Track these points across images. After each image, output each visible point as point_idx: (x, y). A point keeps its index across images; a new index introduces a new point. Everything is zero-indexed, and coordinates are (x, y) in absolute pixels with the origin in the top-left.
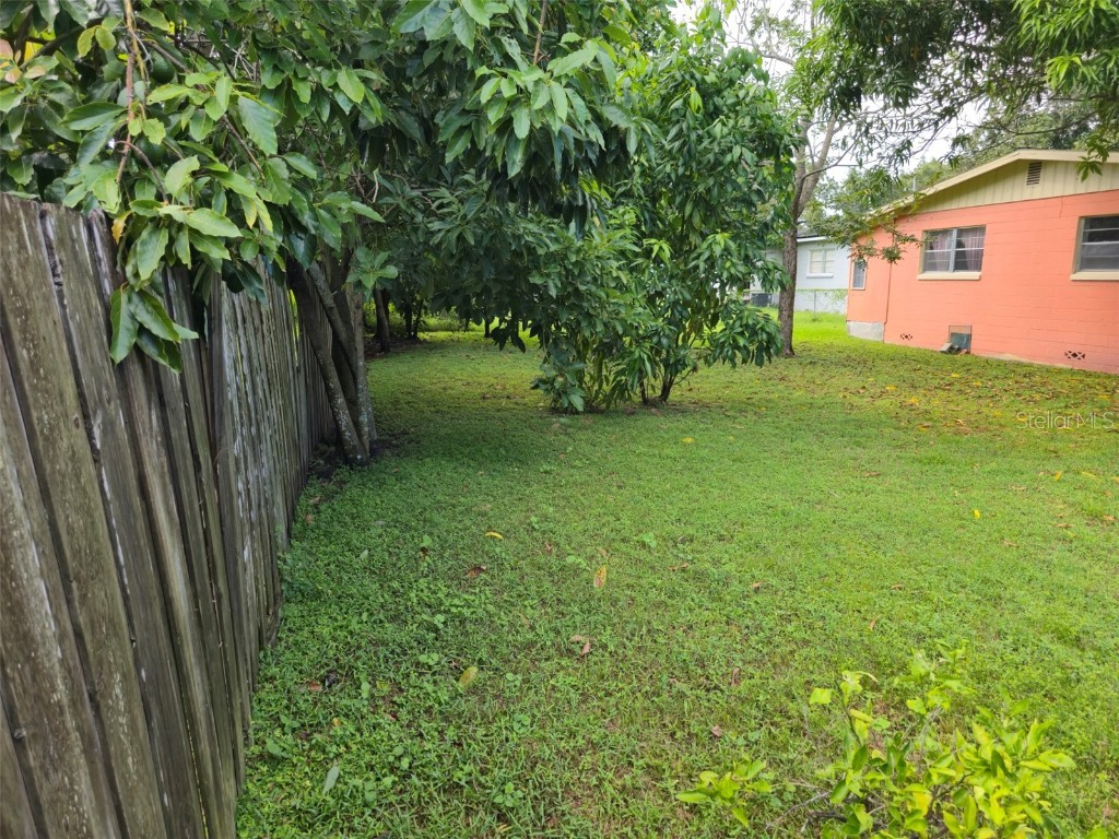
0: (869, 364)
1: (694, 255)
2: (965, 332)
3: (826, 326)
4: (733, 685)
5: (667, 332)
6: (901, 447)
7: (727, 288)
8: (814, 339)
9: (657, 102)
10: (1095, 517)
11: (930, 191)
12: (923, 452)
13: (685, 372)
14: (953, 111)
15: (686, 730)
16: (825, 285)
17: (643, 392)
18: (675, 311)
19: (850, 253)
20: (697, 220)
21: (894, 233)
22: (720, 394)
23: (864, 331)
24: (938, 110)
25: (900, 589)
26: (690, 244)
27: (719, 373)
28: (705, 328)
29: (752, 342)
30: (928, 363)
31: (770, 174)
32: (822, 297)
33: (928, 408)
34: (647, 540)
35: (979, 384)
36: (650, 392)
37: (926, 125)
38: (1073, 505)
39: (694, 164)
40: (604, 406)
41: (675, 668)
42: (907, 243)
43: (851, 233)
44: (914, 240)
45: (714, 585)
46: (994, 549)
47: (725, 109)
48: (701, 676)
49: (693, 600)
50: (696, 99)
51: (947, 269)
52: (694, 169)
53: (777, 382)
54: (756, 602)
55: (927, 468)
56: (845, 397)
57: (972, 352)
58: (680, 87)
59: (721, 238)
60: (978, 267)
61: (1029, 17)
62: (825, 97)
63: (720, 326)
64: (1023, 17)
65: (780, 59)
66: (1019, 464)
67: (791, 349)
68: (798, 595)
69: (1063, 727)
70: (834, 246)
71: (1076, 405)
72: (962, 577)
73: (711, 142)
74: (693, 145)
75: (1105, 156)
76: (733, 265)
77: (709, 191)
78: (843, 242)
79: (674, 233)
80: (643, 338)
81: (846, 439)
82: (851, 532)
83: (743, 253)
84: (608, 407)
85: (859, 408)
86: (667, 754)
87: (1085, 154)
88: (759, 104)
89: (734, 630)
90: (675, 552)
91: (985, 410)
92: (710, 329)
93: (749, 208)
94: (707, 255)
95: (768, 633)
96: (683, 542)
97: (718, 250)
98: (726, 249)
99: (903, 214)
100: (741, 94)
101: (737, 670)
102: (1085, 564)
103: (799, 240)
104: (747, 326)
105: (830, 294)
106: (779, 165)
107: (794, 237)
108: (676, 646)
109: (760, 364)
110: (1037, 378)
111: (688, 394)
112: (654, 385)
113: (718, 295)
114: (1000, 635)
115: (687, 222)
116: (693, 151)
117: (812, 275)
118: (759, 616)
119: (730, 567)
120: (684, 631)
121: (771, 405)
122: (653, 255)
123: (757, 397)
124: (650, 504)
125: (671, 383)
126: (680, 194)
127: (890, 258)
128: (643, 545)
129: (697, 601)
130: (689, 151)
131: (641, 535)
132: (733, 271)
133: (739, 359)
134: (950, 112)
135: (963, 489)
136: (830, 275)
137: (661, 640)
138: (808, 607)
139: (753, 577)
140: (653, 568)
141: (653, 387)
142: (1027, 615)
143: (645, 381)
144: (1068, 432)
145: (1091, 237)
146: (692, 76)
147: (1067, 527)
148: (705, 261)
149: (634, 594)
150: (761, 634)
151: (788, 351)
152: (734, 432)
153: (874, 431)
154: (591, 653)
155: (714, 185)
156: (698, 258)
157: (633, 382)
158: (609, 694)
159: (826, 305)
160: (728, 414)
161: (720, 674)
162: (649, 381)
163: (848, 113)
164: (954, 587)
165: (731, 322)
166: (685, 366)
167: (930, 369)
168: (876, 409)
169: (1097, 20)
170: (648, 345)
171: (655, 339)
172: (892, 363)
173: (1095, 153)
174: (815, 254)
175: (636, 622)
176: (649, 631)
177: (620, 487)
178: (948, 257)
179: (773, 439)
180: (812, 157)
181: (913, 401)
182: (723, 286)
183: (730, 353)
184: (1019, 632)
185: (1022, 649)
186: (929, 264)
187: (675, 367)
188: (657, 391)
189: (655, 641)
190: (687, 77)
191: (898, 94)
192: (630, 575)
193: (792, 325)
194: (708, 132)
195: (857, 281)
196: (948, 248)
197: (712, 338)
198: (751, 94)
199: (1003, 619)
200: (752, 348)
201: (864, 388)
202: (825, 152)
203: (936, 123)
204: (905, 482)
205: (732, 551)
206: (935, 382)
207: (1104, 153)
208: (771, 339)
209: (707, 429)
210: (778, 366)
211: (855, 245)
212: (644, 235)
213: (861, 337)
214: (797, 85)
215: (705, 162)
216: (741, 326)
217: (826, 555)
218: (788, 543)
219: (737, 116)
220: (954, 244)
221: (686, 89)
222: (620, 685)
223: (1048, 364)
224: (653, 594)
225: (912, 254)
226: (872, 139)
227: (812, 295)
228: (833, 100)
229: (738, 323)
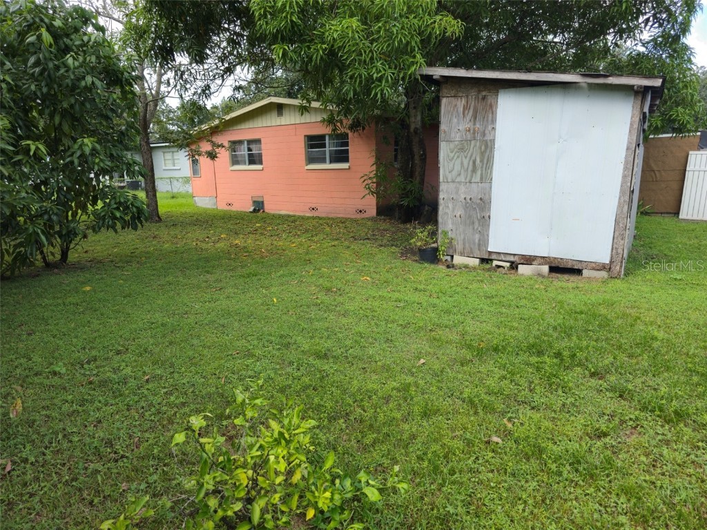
0: (210, 222)
1: (69, 153)
2: (260, 200)
3: (180, 201)
4: (136, 450)
5: (55, 211)
6: (232, 270)
7: (101, 177)
8: (174, 209)
9: (14, 36)
10: (328, 290)
11: (227, 117)
12: (245, 271)
13: (78, 239)
14: (231, 69)
15: (102, 496)
16: (176, 174)
17: (44, 258)
18: (60, 195)
19: (187, 153)
20: (66, 128)
21: (212, 142)
22: (110, 252)
23: (204, 203)
24: (222, 68)
25: (238, 353)
26: (64, 145)
27: (107, 238)
28: (89, 206)
29: (126, 214)
30: (243, 219)
31: (118, 98)
32: (175, 183)
33: (246, 245)
34: (57, 369)
35: (270, 228)
36: (51, 257)
37: (217, 77)
38: (318, 286)
39: (55, 86)
40: (8, 273)
41: (89, 455)
42: (220, 148)
43: (186, 141)
44: (223, 147)
45: (115, 386)
46: (285, 317)
47: (74, 48)
48: (110, 453)
49: (100, 402)
50: (47, 37)
51: (245, 164)
52: (56, 90)
53: (152, 239)
54: (148, 389)
55: (248, 279)
56: (197, 244)
57: (266, 211)
58: (32, 27)
59: (88, 143)
60: (261, 163)
61: (260, 19)
62: (150, 51)
63: (100, 204)
64: (257, 19)
65: (115, 19)
66: (293, 269)
67: (159, 217)
68: (176, 375)
69: (322, 403)
70: (176, 149)
71: (316, 235)
72: (270, 337)
73: (67, 71)
74: (52, 72)
75: (310, 103)
76: (101, 160)
77: (72, 106)
78: (181, 147)
79: (49, 137)
80: (36, 216)
81: (200, 270)
82: (207, 327)
83: (108, 153)
84: (13, 273)
85: (207, 250)
86: (87, 519)
87: (301, 102)
88: (100, 48)
89: (133, 412)
90: (82, 371)
91: (275, 243)
92: (93, 206)
93: (107, 121)
94: (78, 153)
95: (157, 407)
96: (88, 362)
97: (87, 150)
98: (94, 149)
99: (215, 131)
100: (86, 38)
101: (136, 439)
102: (326, 315)
103: (151, 145)
104: (120, 203)
105: (180, 180)
106: (124, 92)
107: (148, 143)
108: (88, 439)
109: (135, 228)
110: (297, 223)
111: (85, 255)
112: (53, 252)
113: (94, 183)
114: (291, 363)
115: (58, 129)
116: (53, 76)
117: (167, 168)
118: (151, 398)
119: (128, 371)
120: (94, 426)
121: (148, 255)
122: (32, 153)
123: (138, 251)
124: (58, 342)
125: (68, 249)
126: (48, 107)
127: (211, 157)
128: (55, 373)
129: (103, 401)
130: (49, 75)
131: (52, 366)
132: (102, 165)
133: (119, 225)
134: (229, 70)
135: (267, 288)
136: (179, 168)
137: (76, 439)
138: (183, 381)
139: (144, 372)
140: (65, 388)
141: (53, 254)
142: (302, 349)
143: (45, 251)
144: (314, 249)
145: (312, 146)
146: (42, 20)
147: (317, 298)
148: (78, 158)
149: (48, 412)
150: (153, 409)
151: (157, 219)
152: (124, 277)
153: (217, 263)
154: (14, 470)
155: (75, 103)
156: (72, 155)
157: (32, 250)
158: (31, 495)
159: (178, 187)
160: (118, 265)
161: (125, 446)
162: (47, 249)
163: (168, 63)
164: (266, 344)
165: (108, 201)
166: (76, 235)
167: (245, 223)
168: (217, 250)
169: (293, 27)
170: (41, 222)
171: (46, 217)
172: (223, 221)
173: (305, 101)
174: (166, 154)
175: (53, 433)
176: (65, 436)
177: (29, 334)
178: (245, 157)
179: (152, 278)
180: (150, 89)
181: (237, 242)
182: (97, 176)
183: (110, 223)
184: (299, 359)
185: (301, 368)
186: (235, 161)
187: (68, 236)
188: (56, 255)
189: (71, 441)
190: (37, 20)
191: (196, 55)
192: (45, 399)
193: (156, 201)
194: (63, 63)
195: (195, 172)
196: (243, 151)
197: (95, 213)
198: (93, 39)
199: (292, 355)
200: (127, 218)
201: (208, 237)
202: (159, 88)
203: (223, 76)
204: (236, 290)
205: (127, 359)
206: (249, 229)
207: (309, 102)
208: (140, 211)
209: (102, 278)
210: (149, 229)
211: (188, 149)
212: (20, 138)
213: (204, 206)
214: (128, 39)
215: (65, 85)
216: (116, 203)
217: (193, 345)
218: (167, 344)
219: (85, 54)
220: (246, 149)
221: (38, 28)
222: (42, 485)
223: (302, 215)
224: (66, 407)
225: (224, 155)
226: (186, 82)
227: (168, 181)
228: (155, 53)
229: (113, 202)
